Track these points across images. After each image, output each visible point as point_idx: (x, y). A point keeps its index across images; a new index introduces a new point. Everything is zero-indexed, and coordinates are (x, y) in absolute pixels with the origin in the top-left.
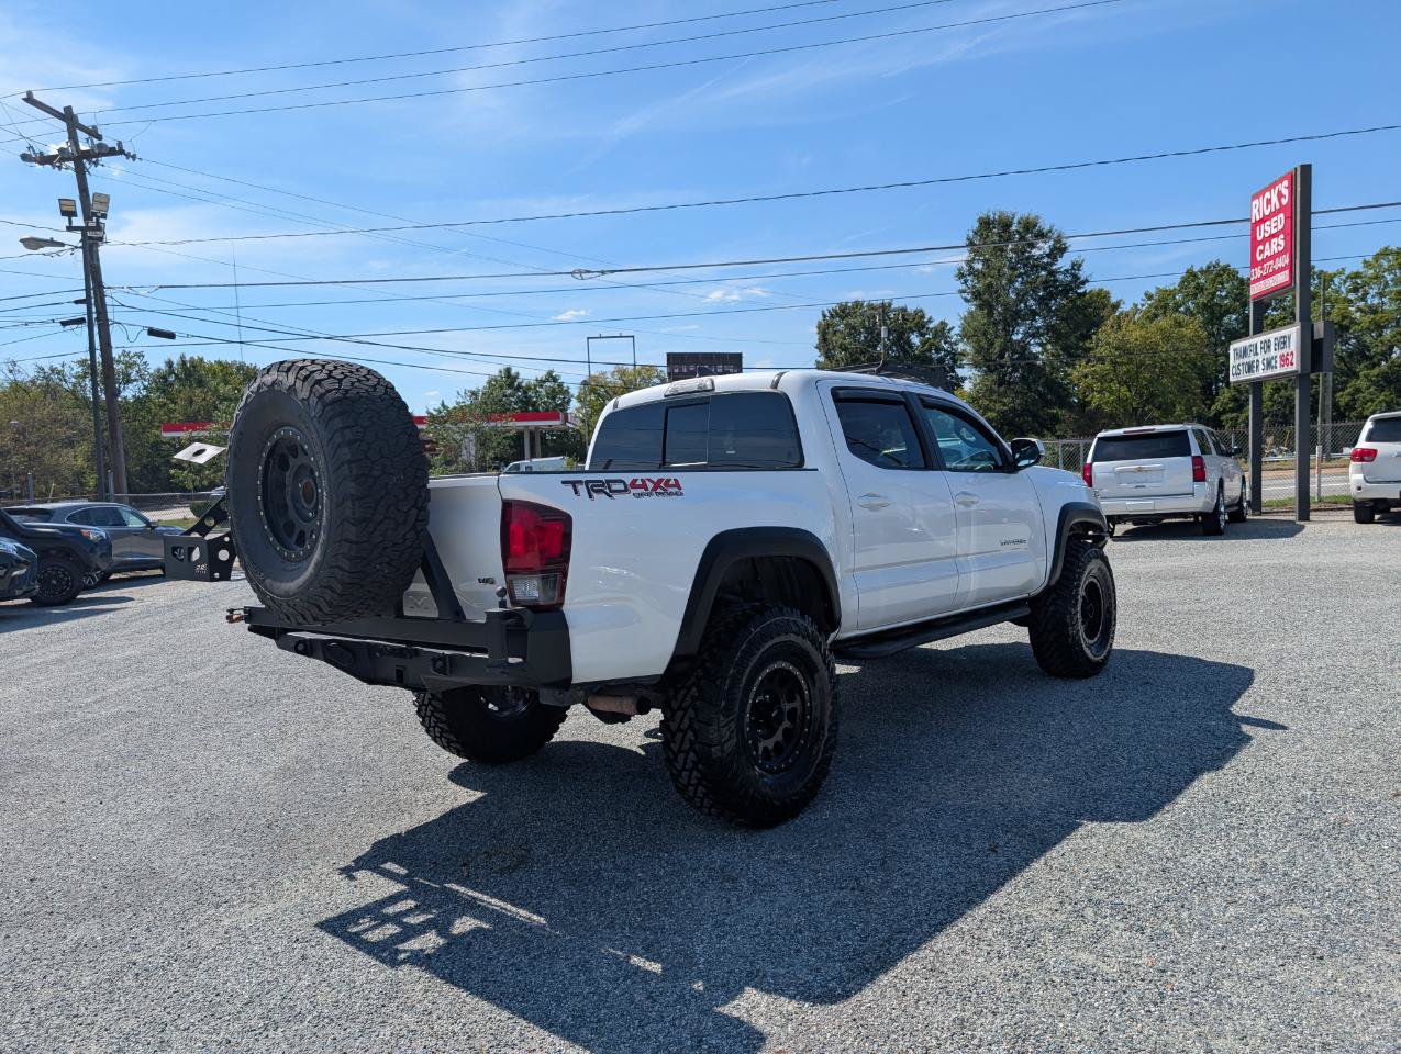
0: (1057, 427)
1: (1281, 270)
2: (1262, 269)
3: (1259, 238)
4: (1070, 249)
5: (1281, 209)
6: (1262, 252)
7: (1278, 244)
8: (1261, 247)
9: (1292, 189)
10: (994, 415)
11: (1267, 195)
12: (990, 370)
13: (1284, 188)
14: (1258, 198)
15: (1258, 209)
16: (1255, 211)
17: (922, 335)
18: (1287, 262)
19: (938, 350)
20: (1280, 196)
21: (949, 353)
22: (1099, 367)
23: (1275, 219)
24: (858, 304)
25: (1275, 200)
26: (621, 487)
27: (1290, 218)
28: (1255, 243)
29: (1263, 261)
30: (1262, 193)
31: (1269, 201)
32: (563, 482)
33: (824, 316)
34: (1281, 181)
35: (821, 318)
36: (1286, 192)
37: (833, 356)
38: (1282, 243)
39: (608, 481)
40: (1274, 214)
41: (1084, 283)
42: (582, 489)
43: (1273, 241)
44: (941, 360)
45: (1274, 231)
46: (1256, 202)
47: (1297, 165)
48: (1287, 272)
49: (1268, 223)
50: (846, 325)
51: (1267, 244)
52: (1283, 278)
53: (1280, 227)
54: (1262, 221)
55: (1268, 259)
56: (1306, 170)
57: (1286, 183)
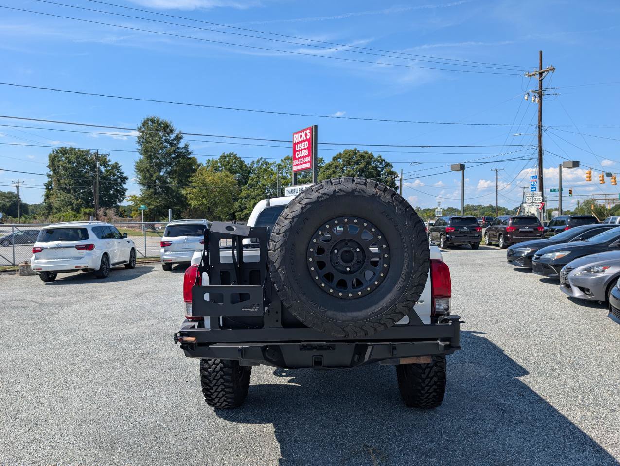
0: (182, 214)
1: (306, 162)
2: (298, 161)
3: (297, 149)
4: (183, 139)
5: (307, 140)
6: (298, 155)
7: (305, 153)
8: (298, 153)
9: (311, 133)
10: (153, 207)
11: (300, 134)
12: (149, 187)
13: (308, 132)
14: (297, 134)
15: (296, 138)
16: (295, 139)
17: (106, 167)
18: (309, 160)
19: (114, 175)
20: (306, 135)
21: (120, 177)
22: (194, 190)
23: (304, 143)
24: (72, 149)
25: (304, 136)
27: (310, 144)
28: (295, 151)
29: (299, 158)
30: (298, 132)
31: (301, 136)
33: (53, 152)
34: (306, 129)
35: (52, 153)
36: (309, 134)
37: (58, 173)
38: (307, 153)
40: (304, 141)
41: (190, 154)
43: (303, 151)
44: (115, 180)
45: (303, 148)
46: (295, 136)
47: (313, 125)
48: (309, 164)
49: (301, 144)
50: (66, 159)
51: (300, 152)
52: (308, 165)
53: (306, 147)
54: (299, 143)
55: (301, 158)
56: (316, 127)
57: (309, 131)
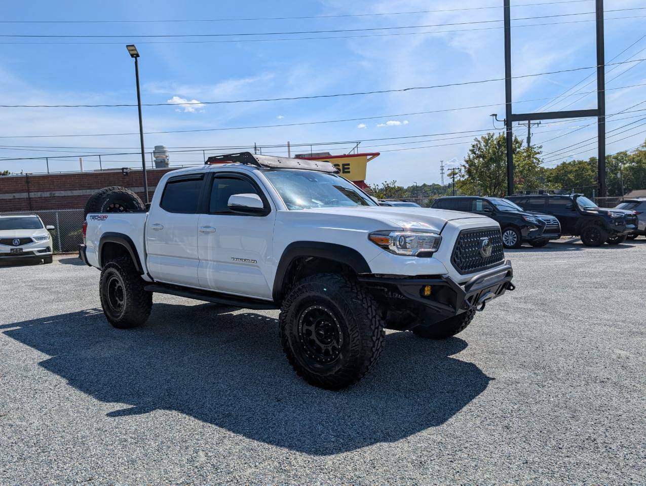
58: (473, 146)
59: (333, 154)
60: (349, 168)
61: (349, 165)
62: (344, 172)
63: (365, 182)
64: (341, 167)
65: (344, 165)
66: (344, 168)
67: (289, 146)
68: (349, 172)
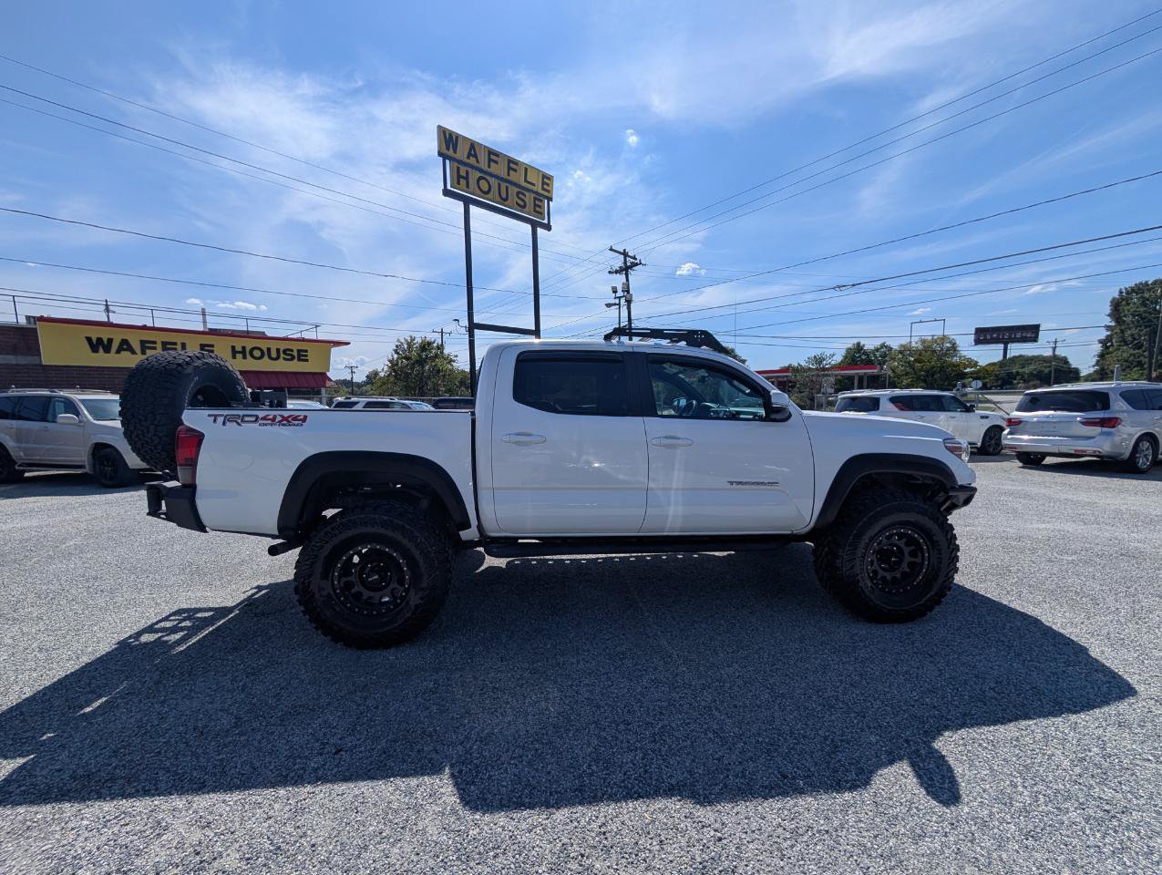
26: (254, 419)
32: (209, 415)
33: (1121, 293)
35: (1117, 295)
37: (1123, 322)
39: (244, 416)
42: (220, 420)
58: (397, 346)
59: (269, 334)
60: (307, 356)
61: (306, 351)
62: (299, 360)
63: (328, 374)
64: (295, 354)
65: (299, 351)
66: (299, 356)
67: (204, 314)
68: (307, 360)
